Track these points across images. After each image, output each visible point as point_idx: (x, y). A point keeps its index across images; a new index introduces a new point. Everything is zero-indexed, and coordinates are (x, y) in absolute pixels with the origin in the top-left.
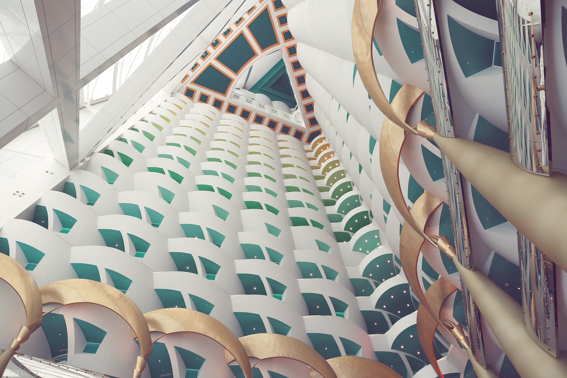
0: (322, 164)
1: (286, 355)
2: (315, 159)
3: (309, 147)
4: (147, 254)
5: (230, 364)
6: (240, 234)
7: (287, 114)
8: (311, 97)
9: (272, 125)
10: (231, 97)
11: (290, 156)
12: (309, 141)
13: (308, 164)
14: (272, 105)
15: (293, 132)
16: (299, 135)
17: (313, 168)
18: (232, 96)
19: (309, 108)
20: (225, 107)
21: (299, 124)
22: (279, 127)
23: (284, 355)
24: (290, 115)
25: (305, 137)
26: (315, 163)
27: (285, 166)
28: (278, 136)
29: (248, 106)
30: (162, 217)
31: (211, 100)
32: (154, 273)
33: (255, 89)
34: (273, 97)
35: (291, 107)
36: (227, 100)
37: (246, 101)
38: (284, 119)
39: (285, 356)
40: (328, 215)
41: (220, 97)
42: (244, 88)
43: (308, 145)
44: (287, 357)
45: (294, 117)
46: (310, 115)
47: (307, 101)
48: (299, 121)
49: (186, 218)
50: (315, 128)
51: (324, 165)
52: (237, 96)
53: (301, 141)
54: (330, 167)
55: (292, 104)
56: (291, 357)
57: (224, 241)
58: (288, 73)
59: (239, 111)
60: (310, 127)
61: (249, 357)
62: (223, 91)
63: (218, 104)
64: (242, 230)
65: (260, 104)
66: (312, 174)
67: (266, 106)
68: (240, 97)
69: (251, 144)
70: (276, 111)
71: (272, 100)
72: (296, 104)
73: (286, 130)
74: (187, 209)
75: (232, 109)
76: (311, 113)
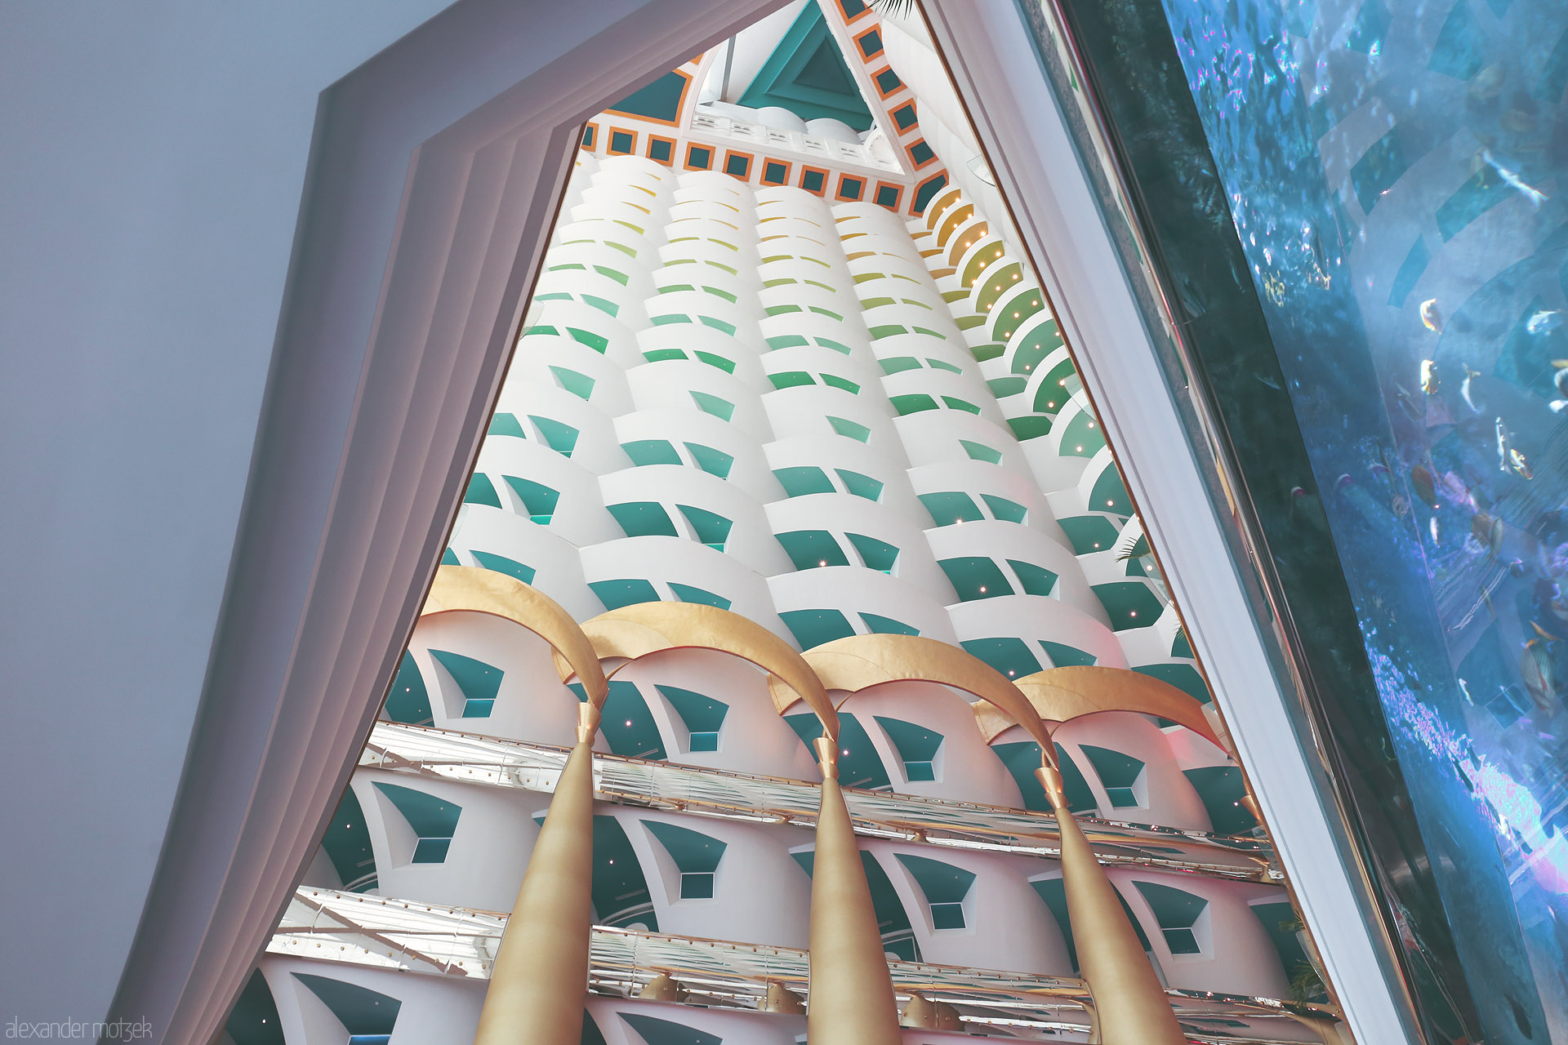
0: (974, 282)
1: (910, 676)
2: (953, 272)
3: (920, 224)
4: (554, 517)
5: (787, 714)
6: (768, 448)
7: (850, 146)
8: (905, 87)
9: (813, 181)
10: (693, 126)
11: (881, 276)
12: (918, 208)
13: (935, 289)
14: (805, 131)
15: (870, 191)
16: (888, 196)
17: (950, 297)
18: (694, 123)
19: (905, 117)
20: (680, 154)
21: (884, 167)
22: (832, 185)
23: (904, 675)
24: (858, 148)
25: (907, 200)
26: (953, 283)
27: (868, 304)
28: (833, 209)
29: (742, 143)
30: (575, 433)
31: (642, 145)
32: (580, 550)
33: (753, 97)
34: (806, 111)
35: (858, 130)
36: (682, 135)
37: (733, 130)
38: (842, 161)
39: (907, 677)
40: (989, 383)
41: (662, 130)
42: (724, 99)
43: (918, 220)
44: (914, 677)
45: (868, 151)
46: (910, 138)
47: (897, 100)
48: (882, 159)
49: (633, 429)
50: (930, 171)
51: (978, 284)
52: (707, 123)
53: (896, 211)
54: (998, 288)
55: (860, 120)
56: (921, 677)
57: (732, 467)
58: (834, 31)
59: (719, 160)
60: (916, 170)
61: (827, 690)
62: (669, 113)
63: (660, 151)
64: (771, 438)
65: (773, 132)
66: (947, 314)
67: (790, 135)
68: (717, 122)
69: (767, 260)
70: (818, 142)
71: (805, 119)
72: (872, 119)
73: (851, 188)
74: (629, 407)
75: (699, 158)
76: (911, 132)
